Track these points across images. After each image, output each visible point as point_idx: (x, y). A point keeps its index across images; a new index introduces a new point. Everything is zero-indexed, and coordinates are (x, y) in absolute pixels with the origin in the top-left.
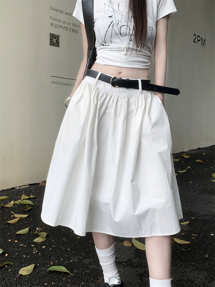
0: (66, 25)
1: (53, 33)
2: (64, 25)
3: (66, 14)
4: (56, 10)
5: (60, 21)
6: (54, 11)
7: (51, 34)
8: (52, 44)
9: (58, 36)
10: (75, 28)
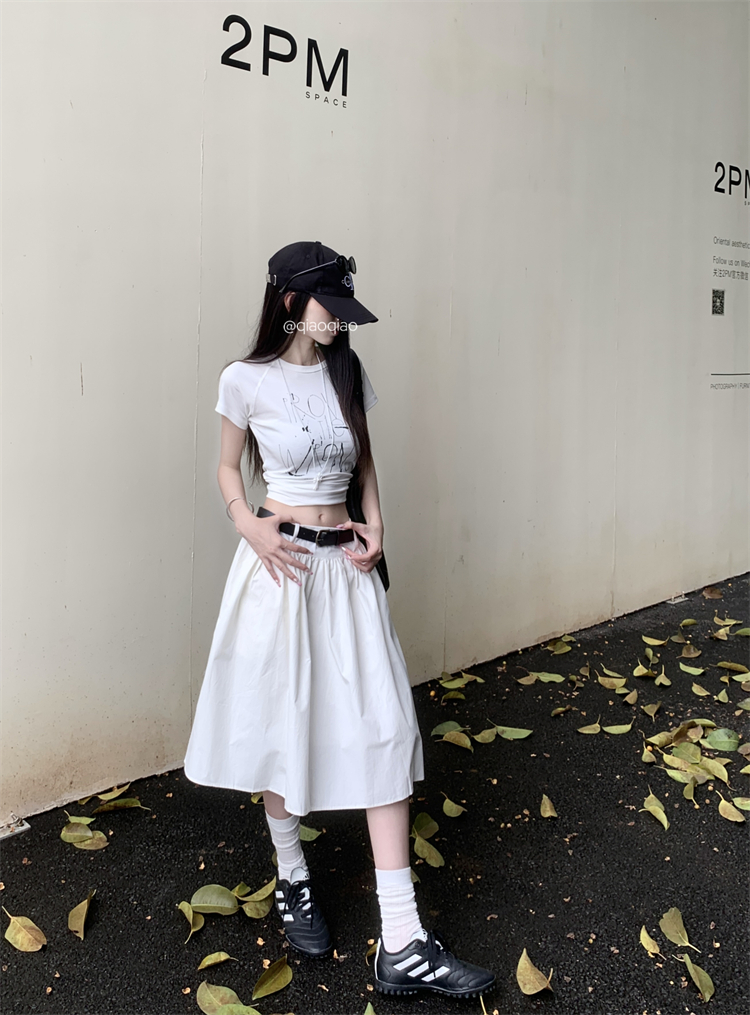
0: (734, 268)
1: (717, 288)
2: (730, 268)
3: (734, 244)
4: (722, 242)
5: (725, 262)
6: (718, 245)
7: (714, 292)
8: (715, 312)
9: (723, 292)
10: (744, 269)
